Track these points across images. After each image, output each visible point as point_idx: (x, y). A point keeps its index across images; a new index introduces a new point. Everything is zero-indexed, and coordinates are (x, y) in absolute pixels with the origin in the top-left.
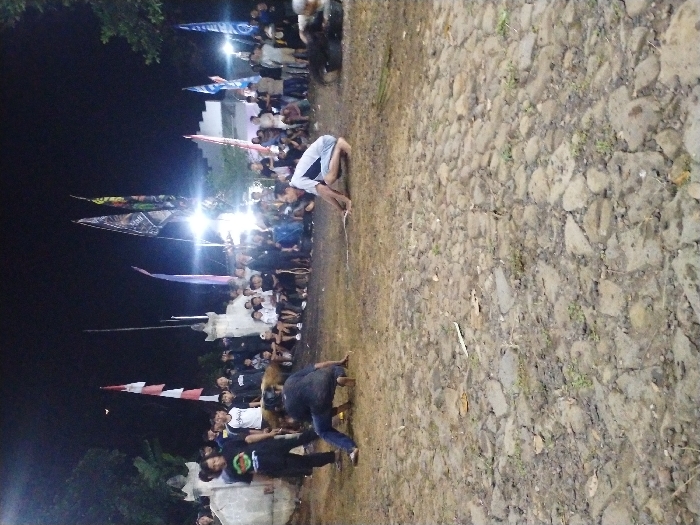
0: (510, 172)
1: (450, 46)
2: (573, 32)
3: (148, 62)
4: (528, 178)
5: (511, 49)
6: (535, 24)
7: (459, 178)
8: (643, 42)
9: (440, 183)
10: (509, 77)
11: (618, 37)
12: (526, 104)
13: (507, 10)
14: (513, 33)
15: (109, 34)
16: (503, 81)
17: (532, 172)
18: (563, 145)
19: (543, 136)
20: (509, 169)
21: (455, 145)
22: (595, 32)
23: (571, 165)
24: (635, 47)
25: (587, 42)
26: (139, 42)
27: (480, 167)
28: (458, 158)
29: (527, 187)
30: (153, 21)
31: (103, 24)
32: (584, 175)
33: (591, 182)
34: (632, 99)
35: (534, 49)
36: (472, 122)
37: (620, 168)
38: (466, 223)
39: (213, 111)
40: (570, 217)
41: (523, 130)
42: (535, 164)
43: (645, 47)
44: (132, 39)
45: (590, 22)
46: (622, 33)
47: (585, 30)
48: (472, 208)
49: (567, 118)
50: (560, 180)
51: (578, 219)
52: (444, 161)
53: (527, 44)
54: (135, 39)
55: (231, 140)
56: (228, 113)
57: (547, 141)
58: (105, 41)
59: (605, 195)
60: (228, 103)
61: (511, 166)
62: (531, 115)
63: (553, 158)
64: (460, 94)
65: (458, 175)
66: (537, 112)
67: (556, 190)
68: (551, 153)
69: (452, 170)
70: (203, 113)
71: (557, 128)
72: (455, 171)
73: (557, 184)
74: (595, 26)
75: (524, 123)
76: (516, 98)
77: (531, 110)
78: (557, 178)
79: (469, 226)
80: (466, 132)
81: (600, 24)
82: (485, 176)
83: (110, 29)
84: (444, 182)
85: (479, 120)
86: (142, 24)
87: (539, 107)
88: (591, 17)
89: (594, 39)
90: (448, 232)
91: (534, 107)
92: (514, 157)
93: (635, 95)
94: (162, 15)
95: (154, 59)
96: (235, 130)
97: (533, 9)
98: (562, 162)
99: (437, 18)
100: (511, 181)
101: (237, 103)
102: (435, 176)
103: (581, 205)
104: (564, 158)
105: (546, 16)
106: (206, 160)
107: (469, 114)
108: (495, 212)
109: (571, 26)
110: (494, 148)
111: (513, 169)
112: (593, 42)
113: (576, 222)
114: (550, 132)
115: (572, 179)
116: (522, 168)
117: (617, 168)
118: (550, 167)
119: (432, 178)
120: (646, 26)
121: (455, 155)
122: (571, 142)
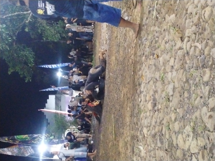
0: (170, 134)
1: (144, 83)
2: (186, 85)
3: (26, 81)
4: (177, 138)
5: (166, 87)
6: (173, 80)
7: (151, 135)
8: (209, 92)
9: (144, 136)
10: (166, 98)
11: (201, 88)
12: (173, 109)
13: (163, 73)
14: (166, 82)
15: (12, 71)
16: (164, 99)
17: (178, 135)
18: (187, 126)
19: (180, 122)
20: (169, 133)
21: (149, 121)
22: (194, 85)
23: (191, 134)
24: (207, 93)
25: (191, 89)
26: (24, 74)
27: (159, 131)
28: (150, 126)
29: (177, 142)
30: (30, 66)
31: (9, 67)
32: (196, 139)
33: (199, 142)
34: (209, 112)
35: (173, 89)
36: (154, 113)
37: (208, 138)
38: (155, 154)
39: (52, 99)
40: (193, 156)
41: (173, 119)
42: (179, 132)
43: (211, 93)
44: (21, 73)
45: (191, 82)
46: (203, 87)
47: (190, 84)
48: (157, 148)
49: (188, 116)
50: (188, 140)
51: (196, 157)
52: (145, 127)
53: (171, 87)
54: (22, 73)
55: (59, 112)
56: (58, 100)
57: (182, 124)
58: (9, 73)
59: (205, 148)
60: (58, 95)
61: (170, 132)
62: (175, 113)
63: (185, 131)
64: (149, 101)
65: (151, 133)
66: (177, 112)
67: (188, 143)
68: (184, 129)
69: (148, 131)
70: (48, 100)
71: (185, 119)
72: (150, 131)
73: (187, 141)
74: (193, 84)
75: (173, 116)
76: (169, 105)
77: (175, 111)
78: (187, 139)
79: (157, 155)
80: (152, 116)
81: (195, 83)
82: (161, 135)
83: (12, 69)
84: (146, 135)
85: (157, 112)
86: (25, 67)
87: (178, 110)
88: (192, 80)
89: (193, 88)
90: (149, 157)
91: (176, 110)
92: (171, 128)
93: (210, 110)
94: (33, 63)
95: (29, 80)
96: (61, 107)
97: (172, 74)
98: (188, 132)
99: (139, 71)
100: (171, 138)
101: (62, 96)
102: (142, 133)
103: (197, 151)
104: (189, 131)
105: (176, 77)
106: (47, 120)
107: (153, 109)
108: (166, 150)
109: (185, 82)
110: (163, 124)
111: (171, 134)
112: (193, 89)
113: (196, 158)
114: (183, 121)
115: (193, 140)
116: (174, 134)
117: (207, 138)
118: (184, 134)
119: (141, 133)
120: (210, 86)
121: (149, 125)
122: (190, 125)
